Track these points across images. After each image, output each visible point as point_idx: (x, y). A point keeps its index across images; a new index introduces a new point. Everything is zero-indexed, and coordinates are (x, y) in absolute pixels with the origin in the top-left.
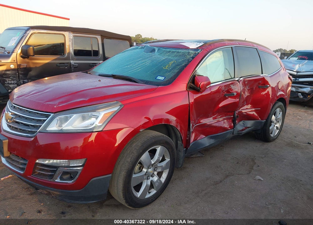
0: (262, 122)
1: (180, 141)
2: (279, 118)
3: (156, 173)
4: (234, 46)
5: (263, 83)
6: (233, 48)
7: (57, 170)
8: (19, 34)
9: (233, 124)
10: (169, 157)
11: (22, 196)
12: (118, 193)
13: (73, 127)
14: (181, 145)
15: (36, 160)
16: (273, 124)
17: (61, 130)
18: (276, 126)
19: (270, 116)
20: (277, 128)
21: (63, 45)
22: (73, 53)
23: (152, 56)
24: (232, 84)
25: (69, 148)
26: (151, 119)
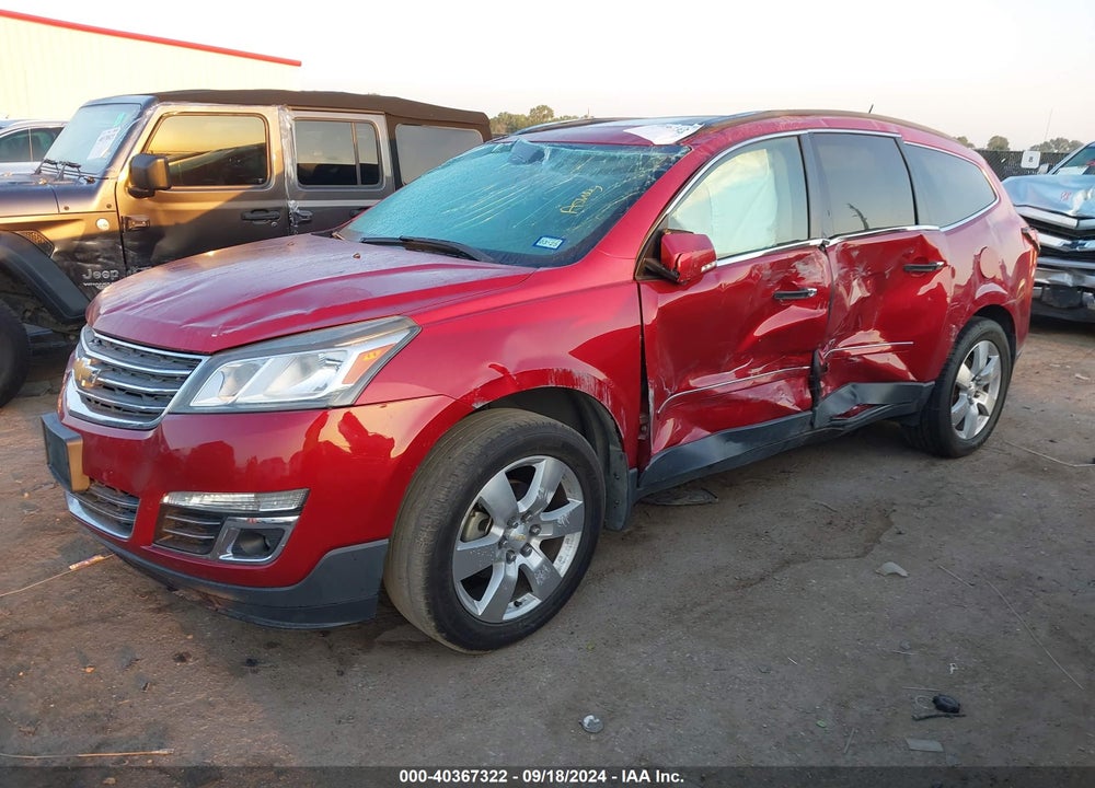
0: (922, 387)
1: (615, 444)
2: (987, 377)
3: (535, 543)
4: (806, 132)
5: (921, 255)
6: (803, 140)
7: (222, 524)
8: (124, 118)
9: (808, 391)
10: (581, 493)
11: (131, 614)
12: (411, 597)
13: (265, 395)
14: (621, 457)
15: (162, 497)
16: (963, 395)
17: (233, 404)
18: (979, 404)
19: (953, 366)
20: (982, 410)
21: (261, 152)
22: (294, 176)
23: (531, 175)
24: (799, 258)
25: (259, 462)
26: (511, 370)
